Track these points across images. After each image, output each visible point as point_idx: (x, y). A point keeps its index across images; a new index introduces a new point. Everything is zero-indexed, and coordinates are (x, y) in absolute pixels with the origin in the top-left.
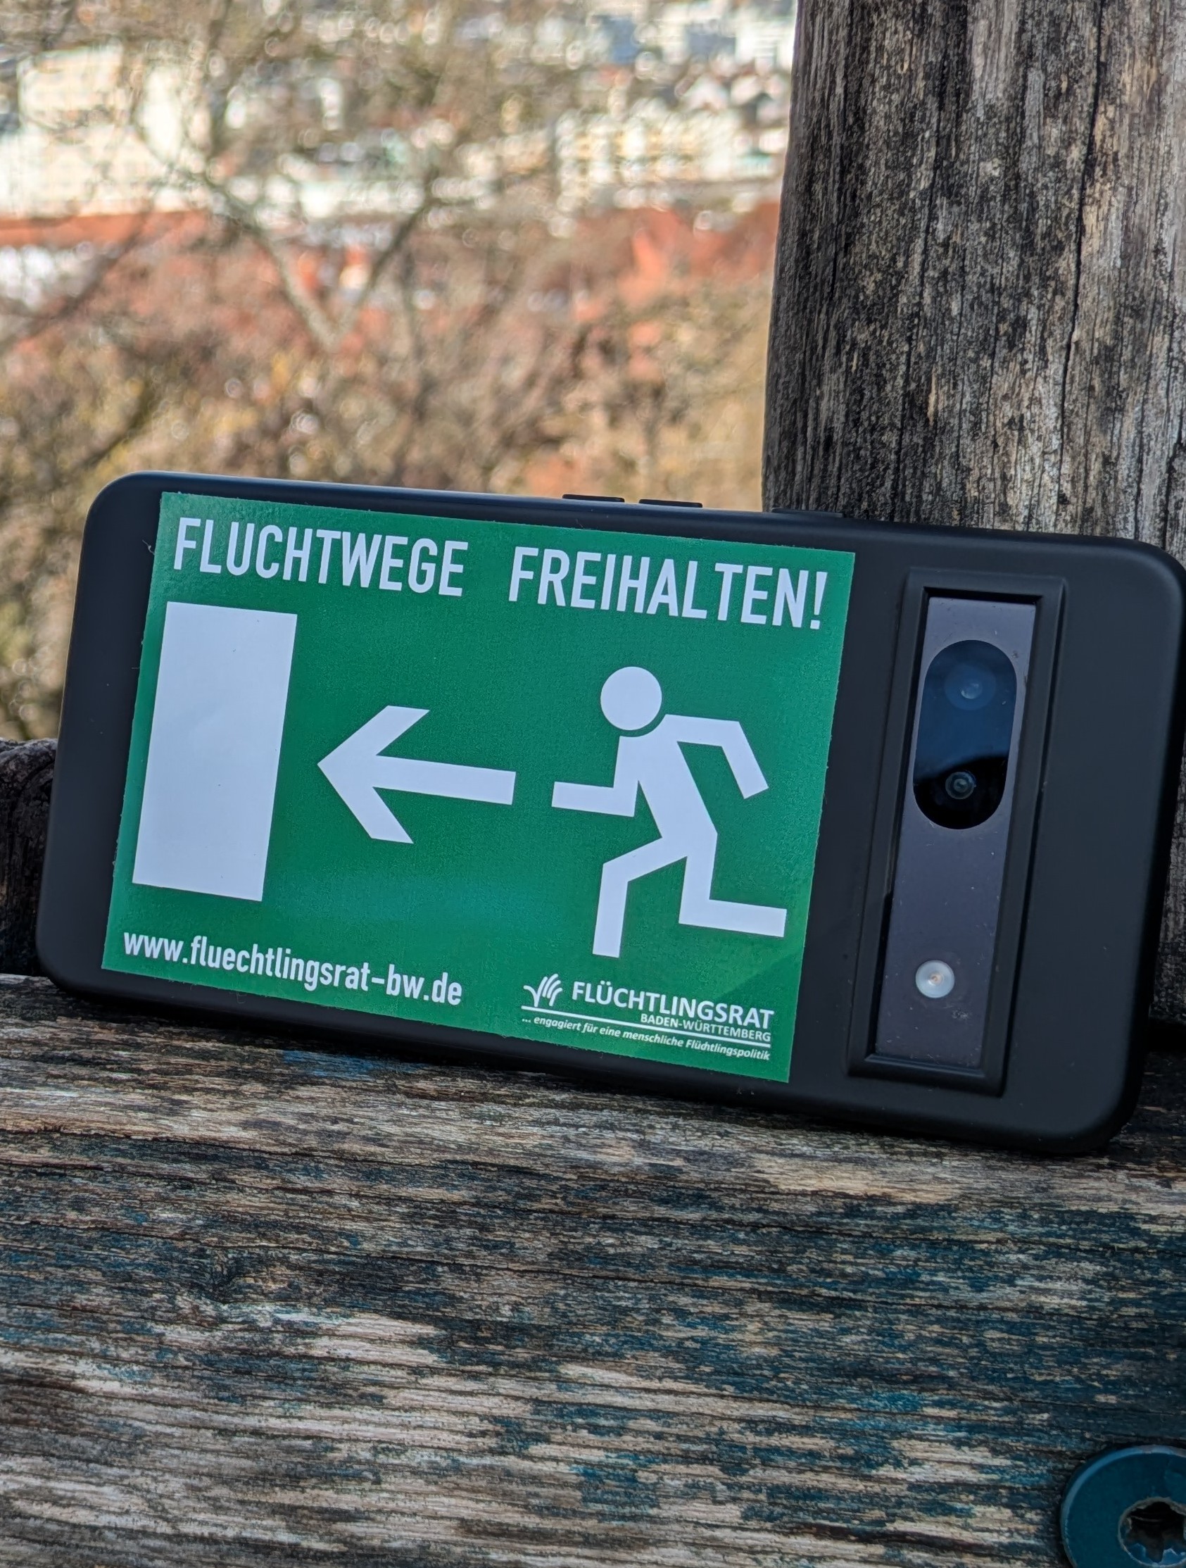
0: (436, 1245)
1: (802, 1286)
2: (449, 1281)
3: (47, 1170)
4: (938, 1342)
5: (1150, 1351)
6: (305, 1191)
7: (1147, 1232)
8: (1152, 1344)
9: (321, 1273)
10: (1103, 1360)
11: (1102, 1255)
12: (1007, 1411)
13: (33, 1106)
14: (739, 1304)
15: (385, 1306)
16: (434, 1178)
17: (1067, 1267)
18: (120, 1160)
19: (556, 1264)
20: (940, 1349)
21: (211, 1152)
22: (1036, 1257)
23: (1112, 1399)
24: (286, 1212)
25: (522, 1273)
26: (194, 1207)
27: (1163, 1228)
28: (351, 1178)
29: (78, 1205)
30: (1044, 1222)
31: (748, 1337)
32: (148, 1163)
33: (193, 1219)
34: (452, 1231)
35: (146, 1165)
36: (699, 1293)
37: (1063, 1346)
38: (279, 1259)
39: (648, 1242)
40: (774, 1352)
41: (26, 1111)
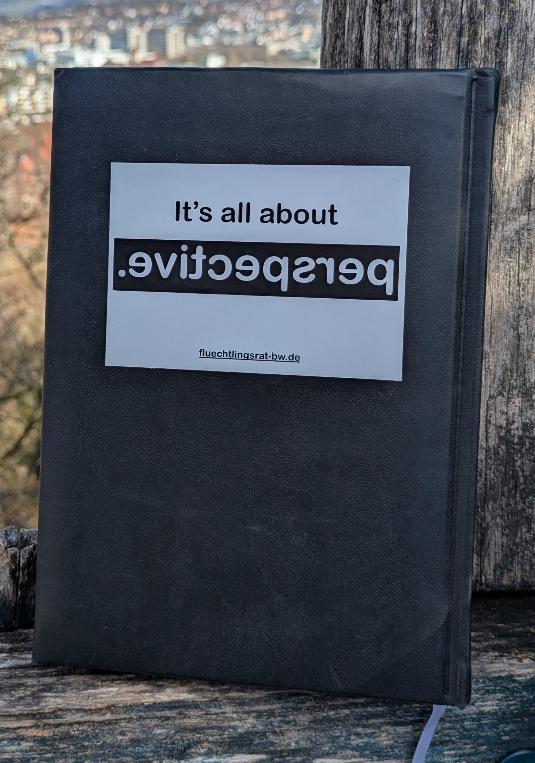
0: (267, 725)
1: (401, 718)
2: (272, 738)
3: (109, 723)
4: (449, 729)
5: (519, 719)
6: (215, 714)
7: (518, 681)
8: (520, 717)
9: (221, 743)
10: (504, 725)
11: (504, 690)
12: (472, 748)
13: (102, 698)
14: (379, 728)
15: (247, 750)
16: (266, 701)
17: (492, 696)
18: (140, 714)
19: (312, 725)
20: (449, 731)
21: (177, 705)
22: (482, 695)
23: (507, 738)
24: (208, 723)
25: (299, 730)
26: (170, 726)
27: (523, 678)
28: (233, 706)
29: (123, 733)
30: (484, 682)
31: (382, 739)
32: (151, 713)
33: (170, 731)
34: (273, 719)
35: (151, 714)
36: (364, 726)
37: (490, 723)
38: (205, 740)
39: (347, 712)
40: (391, 742)
41: (100, 700)
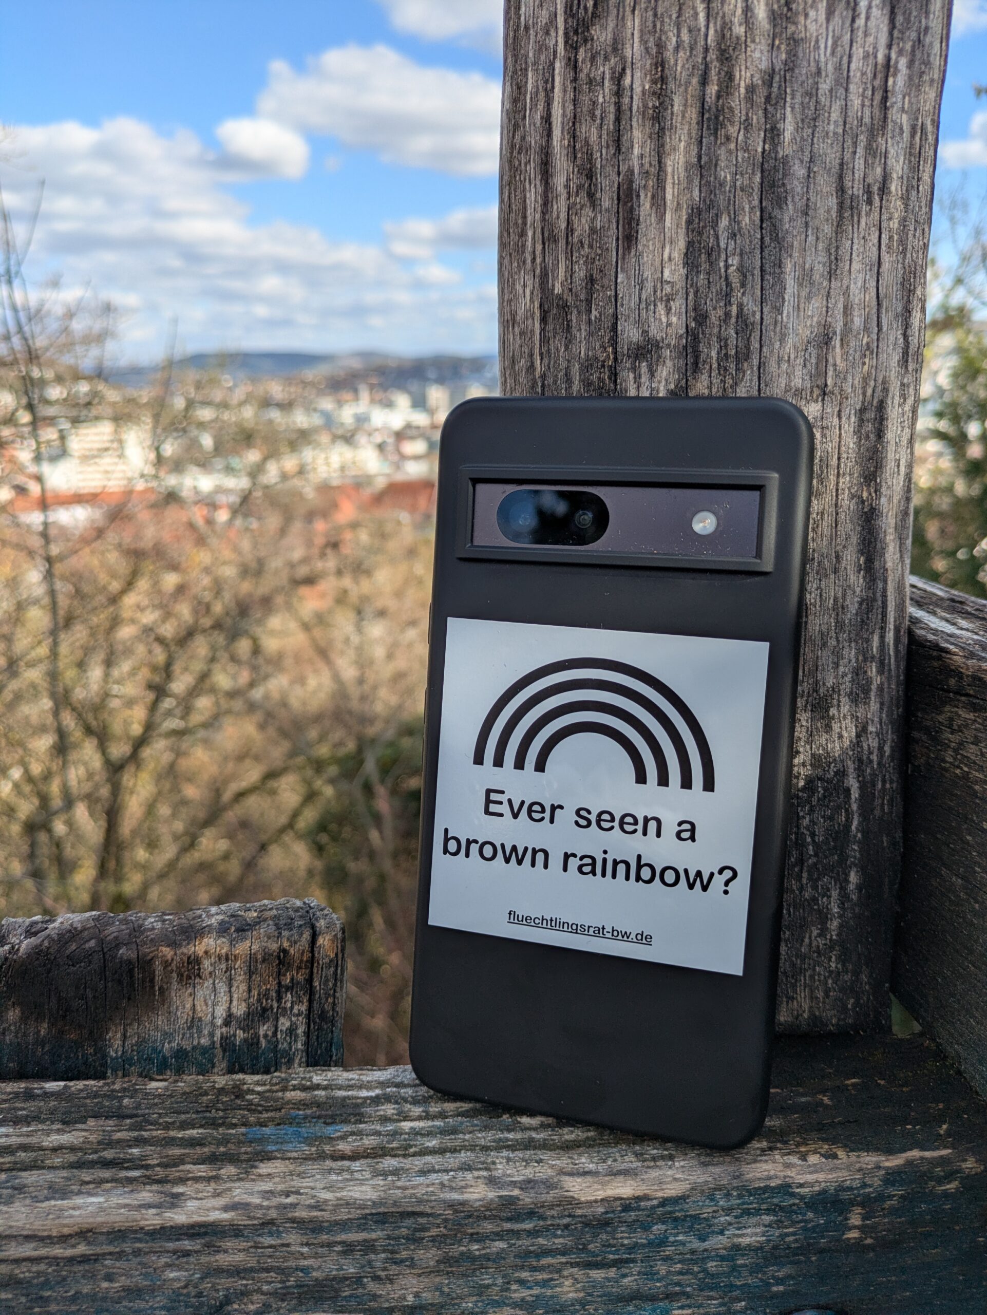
0: (363, 1267)
1: (597, 1256)
2: (372, 1286)
3: (84, 1259)
4: (680, 1273)
5: (802, 1258)
6: (271, 1247)
7: (798, 1194)
8: (801, 1254)
9: (285, 1295)
10: (775, 1268)
11: (774, 1210)
12: (721, 1305)
13: (71, 1216)
14: (559, 1271)
15: (330, 1308)
16: (359, 1226)
17: (754, 1220)
18: (138, 1245)
19: (442, 1266)
20: (681, 1277)
21: (203, 1230)
22: (736, 1217)
23: (781, 1288)
24: (258, 1262)
25: (419, 1275)
26: (192, 1266)
27: (807, 1190)
28: (302, 1234)
29: (109, 1278)
30: (740, 1196)
31: (565, 1289)
32: (158, 1245)
33: (193, 1274)
34: (373, 1256)
35: (156, 1246)
36: (534, 1269)
37: (751, 1263)
38: (255, 1291)
39: (502, 1245)
40: (582, 1295)
41: (66, 1221)
